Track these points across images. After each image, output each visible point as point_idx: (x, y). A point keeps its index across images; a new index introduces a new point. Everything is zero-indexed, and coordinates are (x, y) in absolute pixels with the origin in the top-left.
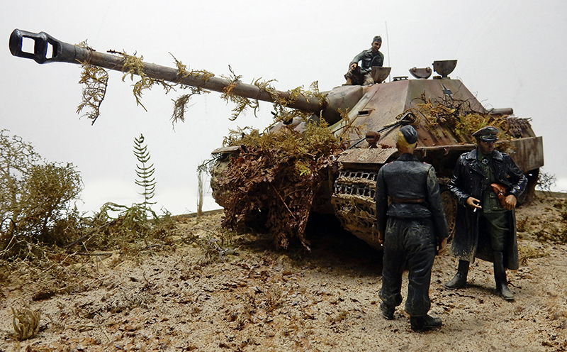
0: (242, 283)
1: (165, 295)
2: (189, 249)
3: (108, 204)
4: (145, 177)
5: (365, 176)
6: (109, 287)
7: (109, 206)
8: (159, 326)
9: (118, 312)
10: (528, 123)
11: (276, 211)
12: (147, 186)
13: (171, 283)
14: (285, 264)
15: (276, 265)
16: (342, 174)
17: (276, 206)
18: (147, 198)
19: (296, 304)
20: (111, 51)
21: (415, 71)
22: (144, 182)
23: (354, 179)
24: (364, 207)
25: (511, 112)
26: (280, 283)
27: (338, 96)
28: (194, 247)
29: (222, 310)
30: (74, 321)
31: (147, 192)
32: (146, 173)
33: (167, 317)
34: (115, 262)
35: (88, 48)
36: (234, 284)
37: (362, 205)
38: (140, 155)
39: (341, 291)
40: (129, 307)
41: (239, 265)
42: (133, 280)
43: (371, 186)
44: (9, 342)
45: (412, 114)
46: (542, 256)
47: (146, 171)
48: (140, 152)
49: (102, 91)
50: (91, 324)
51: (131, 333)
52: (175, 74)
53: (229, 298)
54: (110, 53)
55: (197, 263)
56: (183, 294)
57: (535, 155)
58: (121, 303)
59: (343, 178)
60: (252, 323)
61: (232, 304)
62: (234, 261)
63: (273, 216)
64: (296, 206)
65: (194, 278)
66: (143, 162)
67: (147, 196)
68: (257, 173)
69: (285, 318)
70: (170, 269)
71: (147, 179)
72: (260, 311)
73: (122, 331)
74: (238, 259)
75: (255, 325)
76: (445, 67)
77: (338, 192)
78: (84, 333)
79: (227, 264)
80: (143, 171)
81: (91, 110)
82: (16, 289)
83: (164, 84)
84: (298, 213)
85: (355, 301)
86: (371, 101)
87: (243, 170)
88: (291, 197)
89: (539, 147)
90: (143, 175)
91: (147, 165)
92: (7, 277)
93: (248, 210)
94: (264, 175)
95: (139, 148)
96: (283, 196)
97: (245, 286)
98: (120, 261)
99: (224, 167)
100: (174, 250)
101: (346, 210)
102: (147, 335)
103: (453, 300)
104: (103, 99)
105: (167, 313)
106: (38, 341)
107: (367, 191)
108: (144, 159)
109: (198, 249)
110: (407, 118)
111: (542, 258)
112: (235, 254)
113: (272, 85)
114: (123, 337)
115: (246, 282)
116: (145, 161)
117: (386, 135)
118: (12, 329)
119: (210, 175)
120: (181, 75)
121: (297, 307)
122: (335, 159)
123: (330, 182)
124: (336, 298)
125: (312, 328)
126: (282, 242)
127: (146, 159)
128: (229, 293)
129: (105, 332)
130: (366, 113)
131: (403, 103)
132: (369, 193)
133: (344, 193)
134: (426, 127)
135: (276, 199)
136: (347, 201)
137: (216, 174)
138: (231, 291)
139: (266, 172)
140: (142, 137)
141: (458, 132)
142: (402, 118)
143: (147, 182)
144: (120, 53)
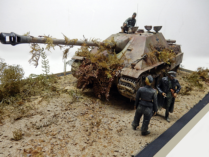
0: (87, 112)
1: (62, 118)
2: (65, 95)
3: (32, 74)
4: (45, 65)
5: (130, 80)
6: (40, 114)
7: (32, 75)
8: (63, 133)
9: (47, 126)
10: (180, 47)
11: (96, 85)
12: (46, 68)
13: (63, 113)
14: (99, 103)
15: (96, 103)
16: (122, 78)
17: (97, 84)
18: (47, 73)
19: (105, 123)
20: (40, 36)
21: (146, 27)
22: (45, 66)
23: (126, 81)
24: (129, 91)
25: (175, 42)
26: (99, 112)
27: (120, 42)
28: (67, 94)
29: (82, 126)
30: (33, 131)
31: (47, 70)
32: (46, 63)
33: (65, 128)
34: (40, 102)
35: (31, 36)
36: (84, 113)
37: (128, 90)
38: (43, 56)
39: (119, 116)
40: (50, 124)
41: (84, 104)
42: (49, 111)
43: (132, 85)
44: (13, 141)
45: (147, 55)
46: (178, 101)
47: (45, 62)
48: (42, 54)
49: (38, 55)
50: (39, 133)
51: (54, 137)
52: (64, 42)
53: (84, 119)
54: (40, 37)
55: (69, 103)
56: (68, 118)
57: (180, 60)
58: (47, 123)
59: (122, 80)
60: (93, 132)
61: (85, 123)
62: (82, 101)
63: (95, 87)
64: (104, 85)
65: (69, 109)
66: (44, 58)
67: (47, 72)
68: (91, 72)
69: (103, 130)
70: (60, 105)
71: (46, 65)
72: (95, 127)
73: (51, 135)
74: (83, 100)
75: (94, 132)
76: (157, 29)
77: (120, 84)
78: (38, 136)
79: (80, 103)
80: (44, 62)
81: (35, 63)
82: (7, 116)
83: (60, 46)
84: (105, 88)
85: (124, 122)
86: (132, 45)
87: (85, 70)
88: (103, 82)
89: (182, 57)
90: (44, 64)
91: (46, 59)
92: (2, 112)
93: (87, 84)
94: (93, 73)
95: (42, 53)
96: (100, 81)
97: (87, 113)
98: (42, 101)
99: (76, 65)
100: (59, 95)
101: (122, 91)
102: (60, 138)
103: (153, 121)
104: (39, 58)
105: (64, 126)
106: (23, 141)
107: (130, 86)
108: (44, 57)
109: (68, 95)
110: (145, 57)
111: (178, 102)
112: (82, 98)
113: (98, 41)
114: (52, 138)
115: (87, 111)
116: (45, 58)
117: (137, 63)
118: (13, 137)
119: (71, 66)
120: (66, 42)
121: (106, 124)
122: (120, 72)
123: (118, 80)
124: (118, 120)
125: (112, 134)
126: (99, 96)
127: (45, 57)
128: (83, 117)
129: (45, 136)
130: (130, 50)
131: (144, 49)
132: (131, 87)
133: (122, 85)
134: (150, 58)
135: (97, 81)
136: (123, 88)
137: (74, 67)
138: (83, 116)
139: (94, 72)
140: (43, 48)
141: (159, 58)
142: (143, 56)
143: (46, 66)
144: (43, 36)
